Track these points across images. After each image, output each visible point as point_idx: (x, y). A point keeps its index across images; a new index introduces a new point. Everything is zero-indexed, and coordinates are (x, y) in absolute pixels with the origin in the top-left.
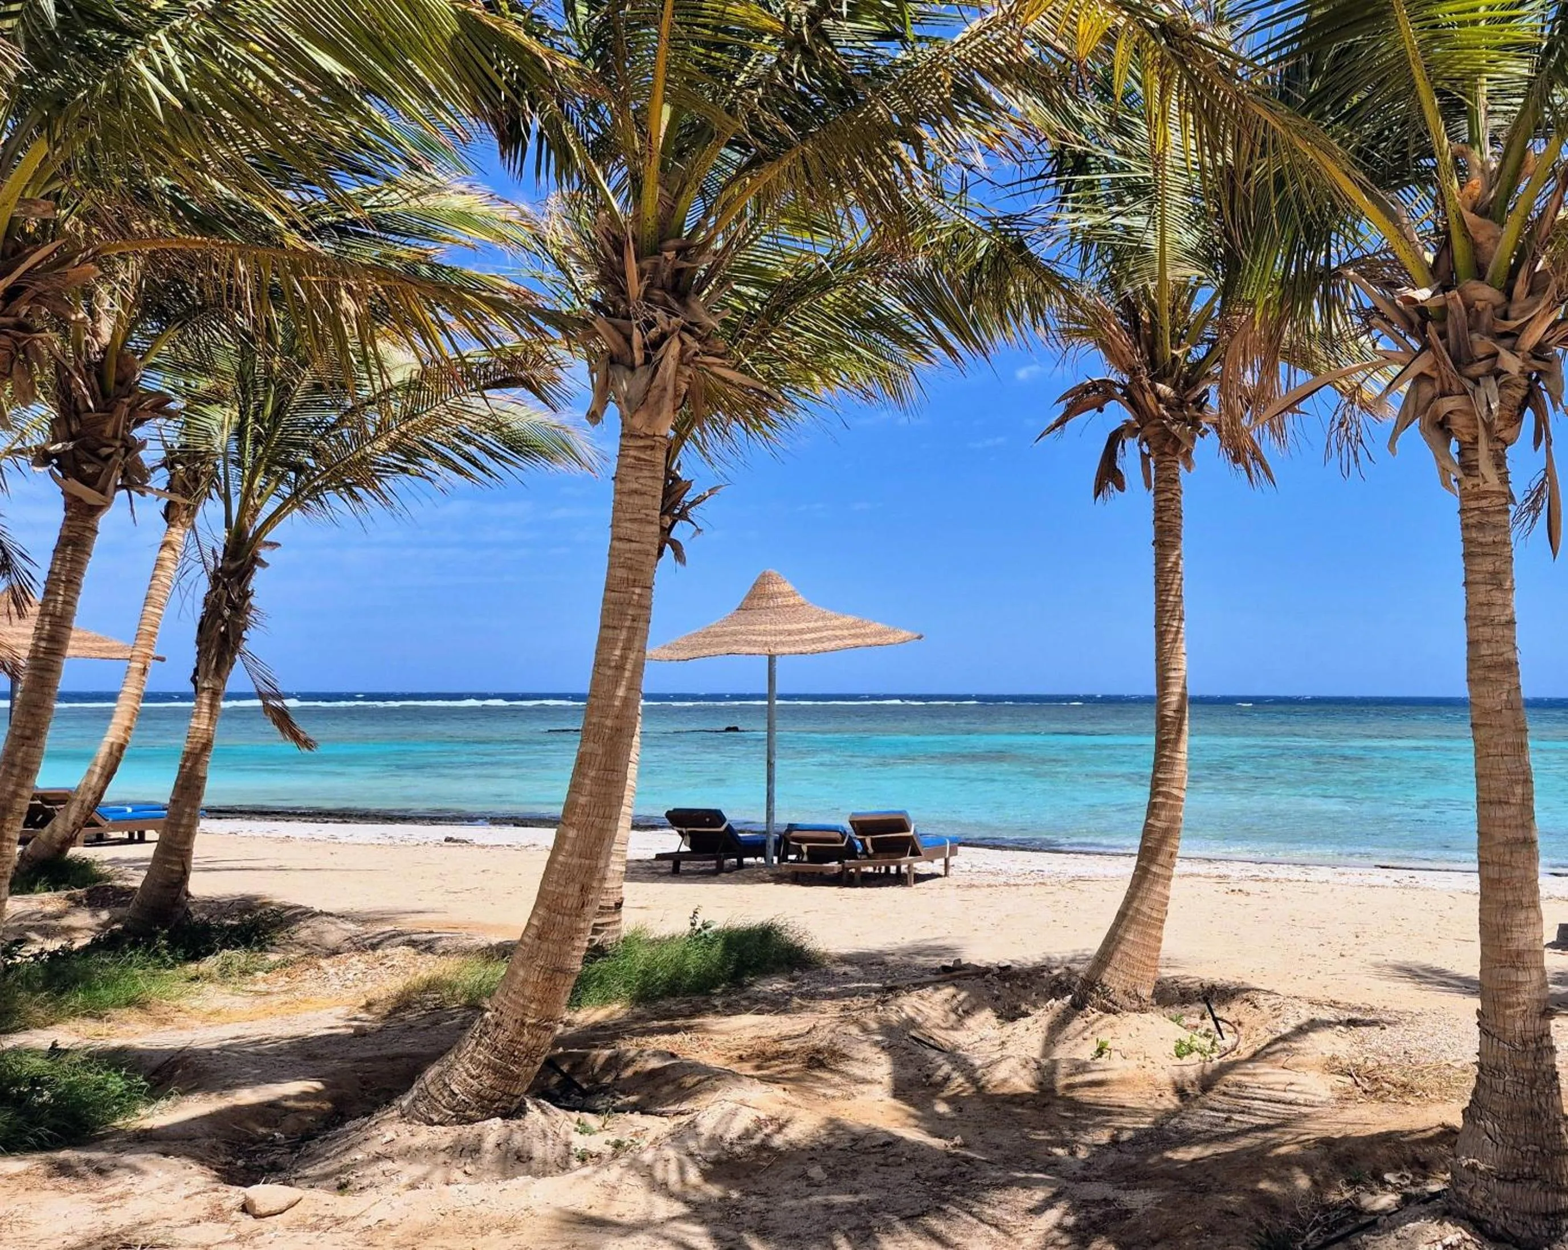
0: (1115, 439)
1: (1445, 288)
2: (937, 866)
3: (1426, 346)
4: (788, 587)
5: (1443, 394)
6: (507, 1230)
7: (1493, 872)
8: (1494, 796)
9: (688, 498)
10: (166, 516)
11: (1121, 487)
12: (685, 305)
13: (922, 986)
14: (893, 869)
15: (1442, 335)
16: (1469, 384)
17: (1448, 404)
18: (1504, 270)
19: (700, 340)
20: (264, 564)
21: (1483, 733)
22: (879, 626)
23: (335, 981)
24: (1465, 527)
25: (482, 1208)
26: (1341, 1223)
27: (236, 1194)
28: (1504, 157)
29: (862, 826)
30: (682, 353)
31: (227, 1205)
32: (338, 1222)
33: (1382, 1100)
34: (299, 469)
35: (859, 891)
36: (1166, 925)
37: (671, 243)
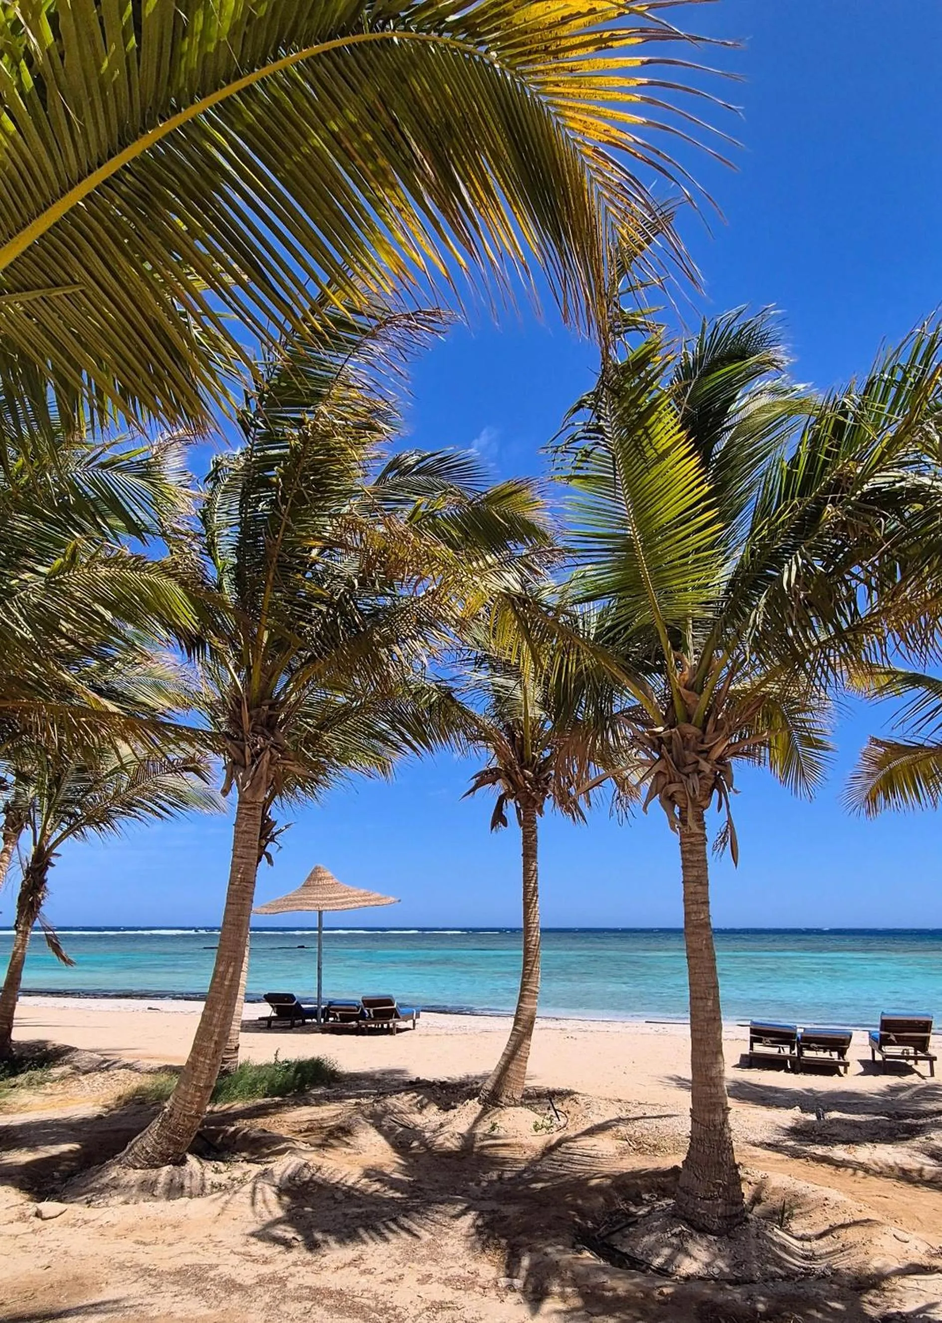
0: (502, 799)
1: (671, 727)
2: (409, 1024)
3: (662, 757)
4: (329, 874)
5: (670, 783)
6: (175, 1227)
7: (699, 1037)
8: (698, 995)
9: (275, 830)
10: (4, 838)
11: (505, 825)
12: (273, 735)
13: (399, 1092)
14: (385, 1026)
15: (670, 751)
16: (684, 777)
17: (673, 788)
18: (701, 719)
19: (280, 752)
20: (53, 865)
21: (693, 961)
22: (378, 895)
23: (88, 1088)
24: (683, 852)
25: (162, 1215)
26: (618, 1222)
27: (32, 1207)
28: (701, 661)
29: (369, 1003)
30: (271, 759)
31: (28, 1213)
32: (86, 1222)
33: (643, 1153)
34: (72, 815)
35: (367, 1038)
36: (529, 1060)
37: (267, 701)
